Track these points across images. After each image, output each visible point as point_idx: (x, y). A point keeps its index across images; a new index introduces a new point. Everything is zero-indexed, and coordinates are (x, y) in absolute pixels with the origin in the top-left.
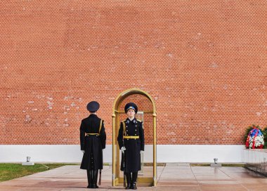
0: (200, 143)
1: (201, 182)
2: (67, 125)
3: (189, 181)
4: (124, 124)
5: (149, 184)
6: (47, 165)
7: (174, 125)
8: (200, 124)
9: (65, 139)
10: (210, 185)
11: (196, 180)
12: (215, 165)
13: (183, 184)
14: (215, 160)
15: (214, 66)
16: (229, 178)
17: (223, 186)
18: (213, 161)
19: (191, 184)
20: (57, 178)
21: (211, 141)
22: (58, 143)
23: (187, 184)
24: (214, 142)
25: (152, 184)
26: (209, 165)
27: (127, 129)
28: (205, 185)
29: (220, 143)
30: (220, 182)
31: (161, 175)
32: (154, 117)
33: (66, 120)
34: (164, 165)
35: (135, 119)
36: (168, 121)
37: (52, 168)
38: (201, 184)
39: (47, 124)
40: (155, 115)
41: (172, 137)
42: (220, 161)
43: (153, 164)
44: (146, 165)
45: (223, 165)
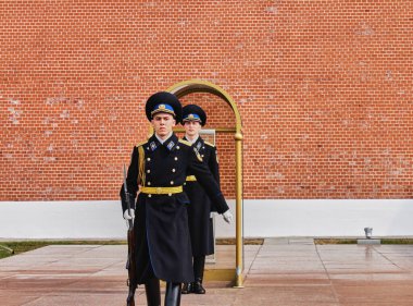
0: (335, 195)
1: (336, 277)
2: (53, 159)
3: (311, 276)
4: (142, 152)
5: (228, 282)
6: (9, 245)
7: (281, 157)
8: (335, 157)
9: (49, 190)
10: (354, 284)
11: (327, 273)
12: (368, 242)
13: (299, 281)
14: (366, 230)
15: (367, 32)
16: (394, 268)
17: (382, 283)
18: (363, 234)
19: (315, 281)
20: (31, 272)
21: (359, 191)
22: (33, 197)
23: (307, 281)
24: (365, 194)
25: (234, 283)
26: (353, 242)
27: (148, 165)
28: (344, 283)
29: (378, 196)
30: (376, 277)
31: (253, 263)
32: (237, 140)
33: (50, 149)
34: (260, 241)
35: (174, 138)
36: (269, 149)
37: (19, 252)
38: (335, 281)
39: (9, 156)
40: (239, 135)
41: (276, 183)
42: (377, 233)
43: (235, 242)
44: (222, 242)
45: (385, 241)
